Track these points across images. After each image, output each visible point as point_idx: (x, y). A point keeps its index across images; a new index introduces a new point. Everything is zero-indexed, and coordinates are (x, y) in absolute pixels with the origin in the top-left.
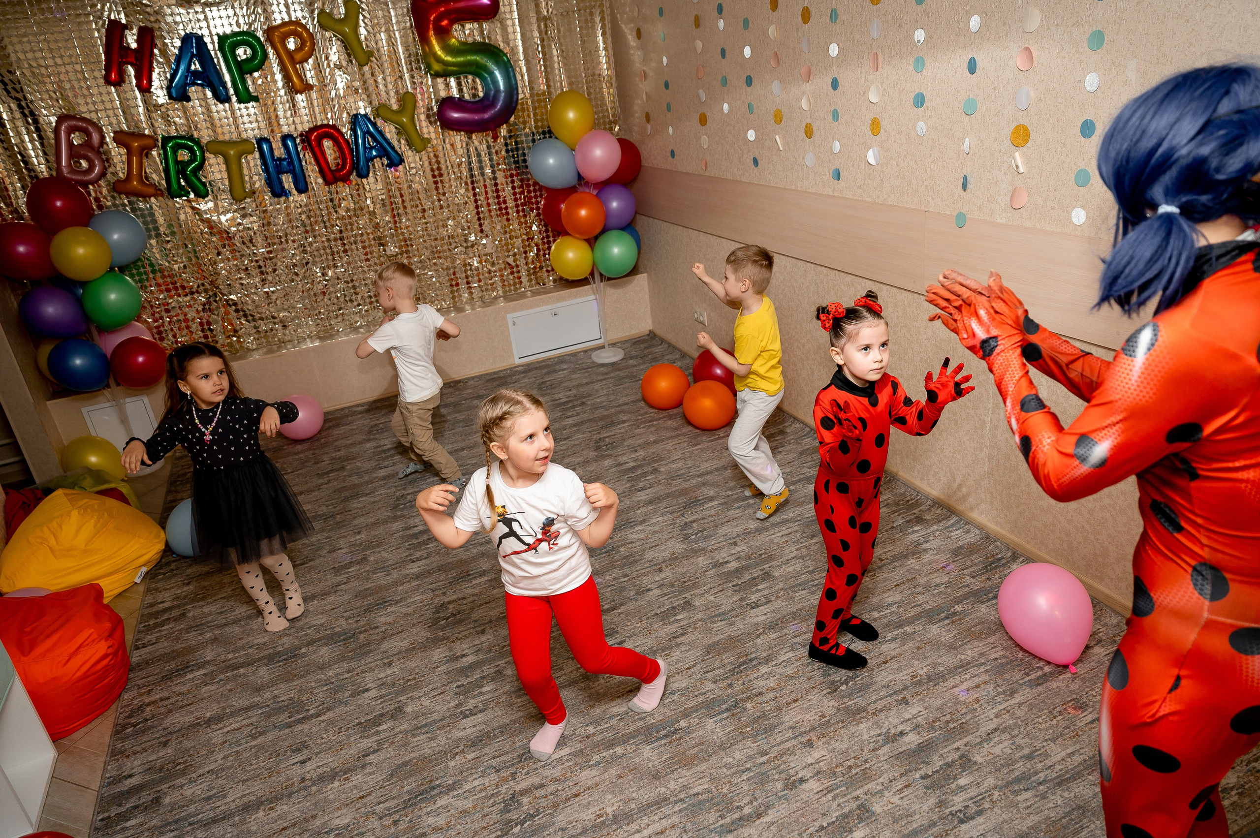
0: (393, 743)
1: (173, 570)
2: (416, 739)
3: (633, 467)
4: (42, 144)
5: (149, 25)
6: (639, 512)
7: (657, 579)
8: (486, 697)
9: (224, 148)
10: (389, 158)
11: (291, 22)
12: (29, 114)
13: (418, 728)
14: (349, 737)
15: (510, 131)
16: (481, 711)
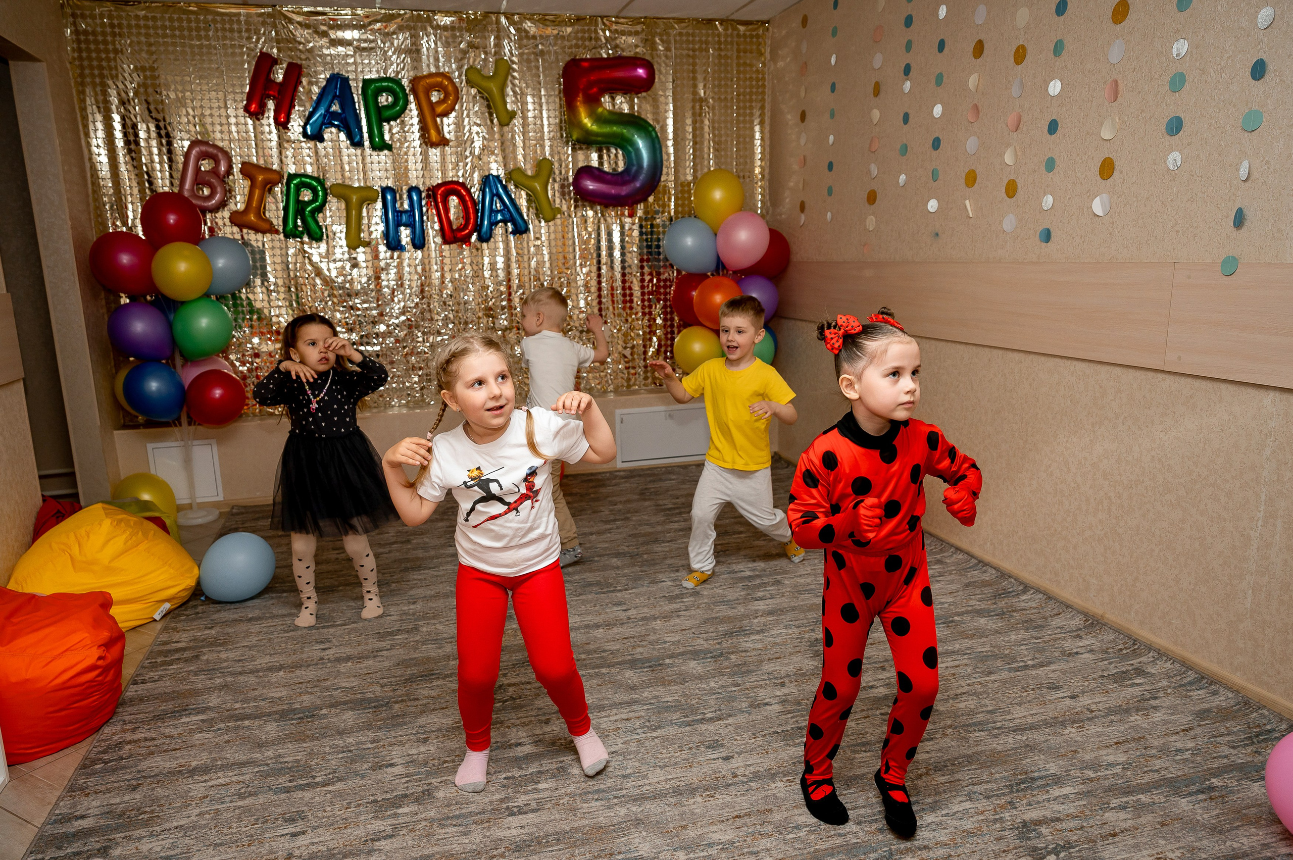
0: (413, 830)
1: (198, 613)
2: (443, 831)
3: (750, 576)
4: (170, 167)
5: (299, 62)
6: (756, 621)
7: (778, 693)
8: (542, 795)
9: (347, 192)
10: (514, 223)
11: (438, 74)
12: (165, 137)
13: (448, 818)
14: (358, 815)
15: (646, 212)
16: (533, 811)
